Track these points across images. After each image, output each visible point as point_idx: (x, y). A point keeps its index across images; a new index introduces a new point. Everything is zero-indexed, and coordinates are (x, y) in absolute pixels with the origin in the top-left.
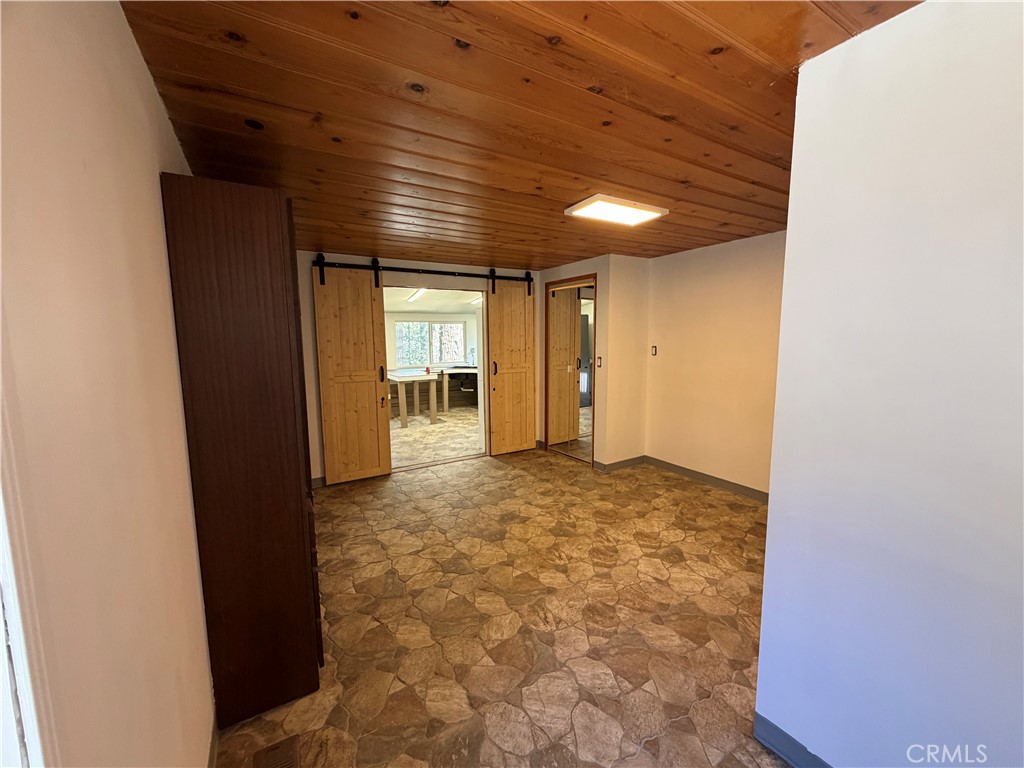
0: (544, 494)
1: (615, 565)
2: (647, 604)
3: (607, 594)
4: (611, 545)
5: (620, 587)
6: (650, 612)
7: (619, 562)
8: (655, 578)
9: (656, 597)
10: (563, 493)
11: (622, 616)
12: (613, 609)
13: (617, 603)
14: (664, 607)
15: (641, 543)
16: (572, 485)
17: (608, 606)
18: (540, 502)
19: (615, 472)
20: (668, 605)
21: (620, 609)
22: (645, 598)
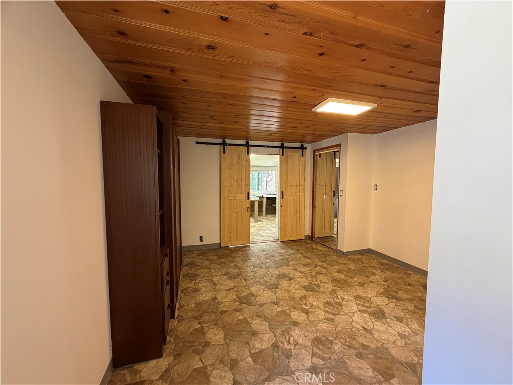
0: (305, 265)
1: (338, 314)
2: (355, 344)
3: (330, 332)
4: (338, 301)
5: (339, 329)
6: (355, 349)
7: (341, 313)
8: (363, 327)
9: (361, 340)
10: (316, 266)
11: (336, 348)
12: (331, 342)
13: (335, 339)
14: (365, 347)
15: (358, 302)
16: (322, 261)
17: (328, 340)
18: (301, 270)
19: (350, 257)
20: (369, 347)
21: (336, 343)
22: (353, 339)
